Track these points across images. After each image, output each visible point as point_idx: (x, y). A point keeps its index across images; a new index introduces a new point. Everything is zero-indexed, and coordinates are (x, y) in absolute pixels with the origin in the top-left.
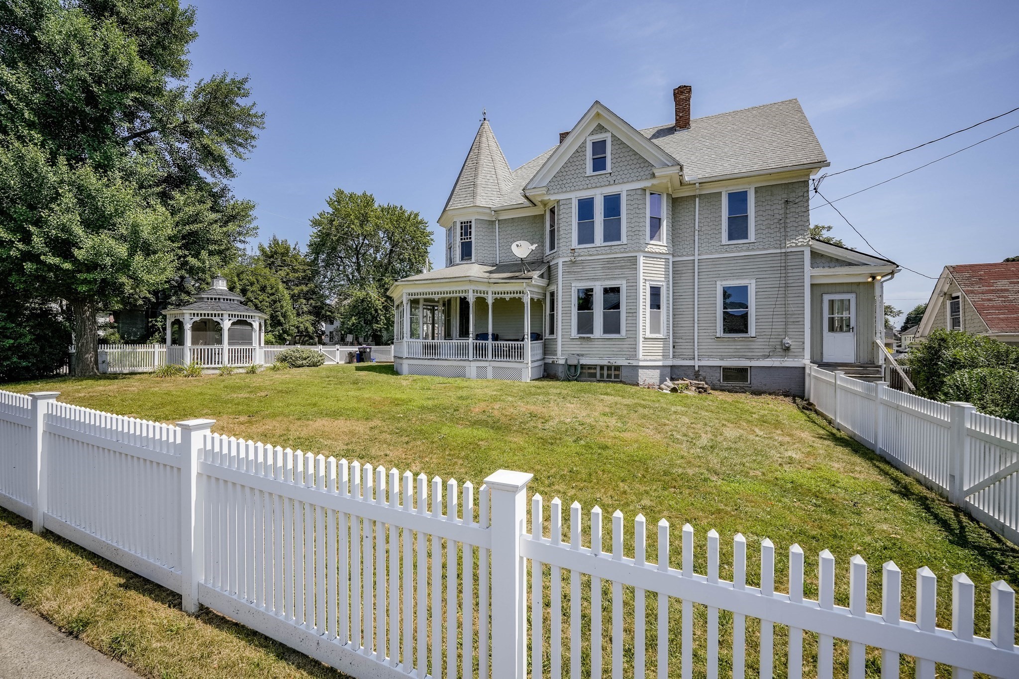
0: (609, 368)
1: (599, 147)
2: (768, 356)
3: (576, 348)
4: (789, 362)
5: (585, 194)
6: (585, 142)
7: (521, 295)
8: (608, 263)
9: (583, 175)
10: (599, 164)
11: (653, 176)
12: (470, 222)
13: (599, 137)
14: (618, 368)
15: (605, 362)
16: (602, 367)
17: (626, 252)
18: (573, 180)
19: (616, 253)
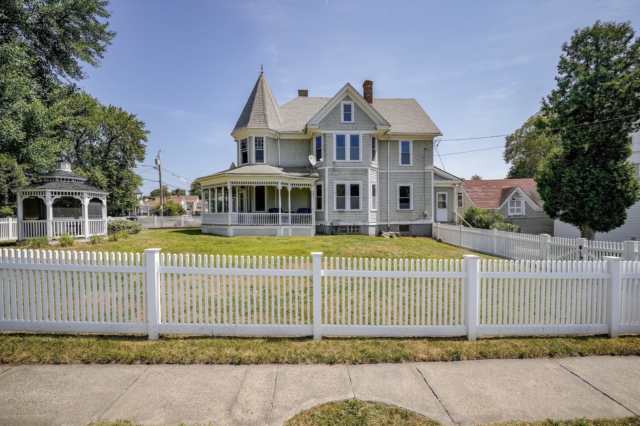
0: (354, 227)
1: (347, 108)
2: (418, 219)
3: (336, 217)
4: (426, 222)
5: (341, 133)
6: (340, 104)
7: (310, 186)
8: (353, 171)
9: (339, 121)
10: (348, 117)
11: (376, 129)
12: (262, 138)
13: (347, 103)
14: (358, 227)
15: (352, 224)
16: (350, 227)
17: (362, 167)
18: (334, 124)
19: (358, 166)
